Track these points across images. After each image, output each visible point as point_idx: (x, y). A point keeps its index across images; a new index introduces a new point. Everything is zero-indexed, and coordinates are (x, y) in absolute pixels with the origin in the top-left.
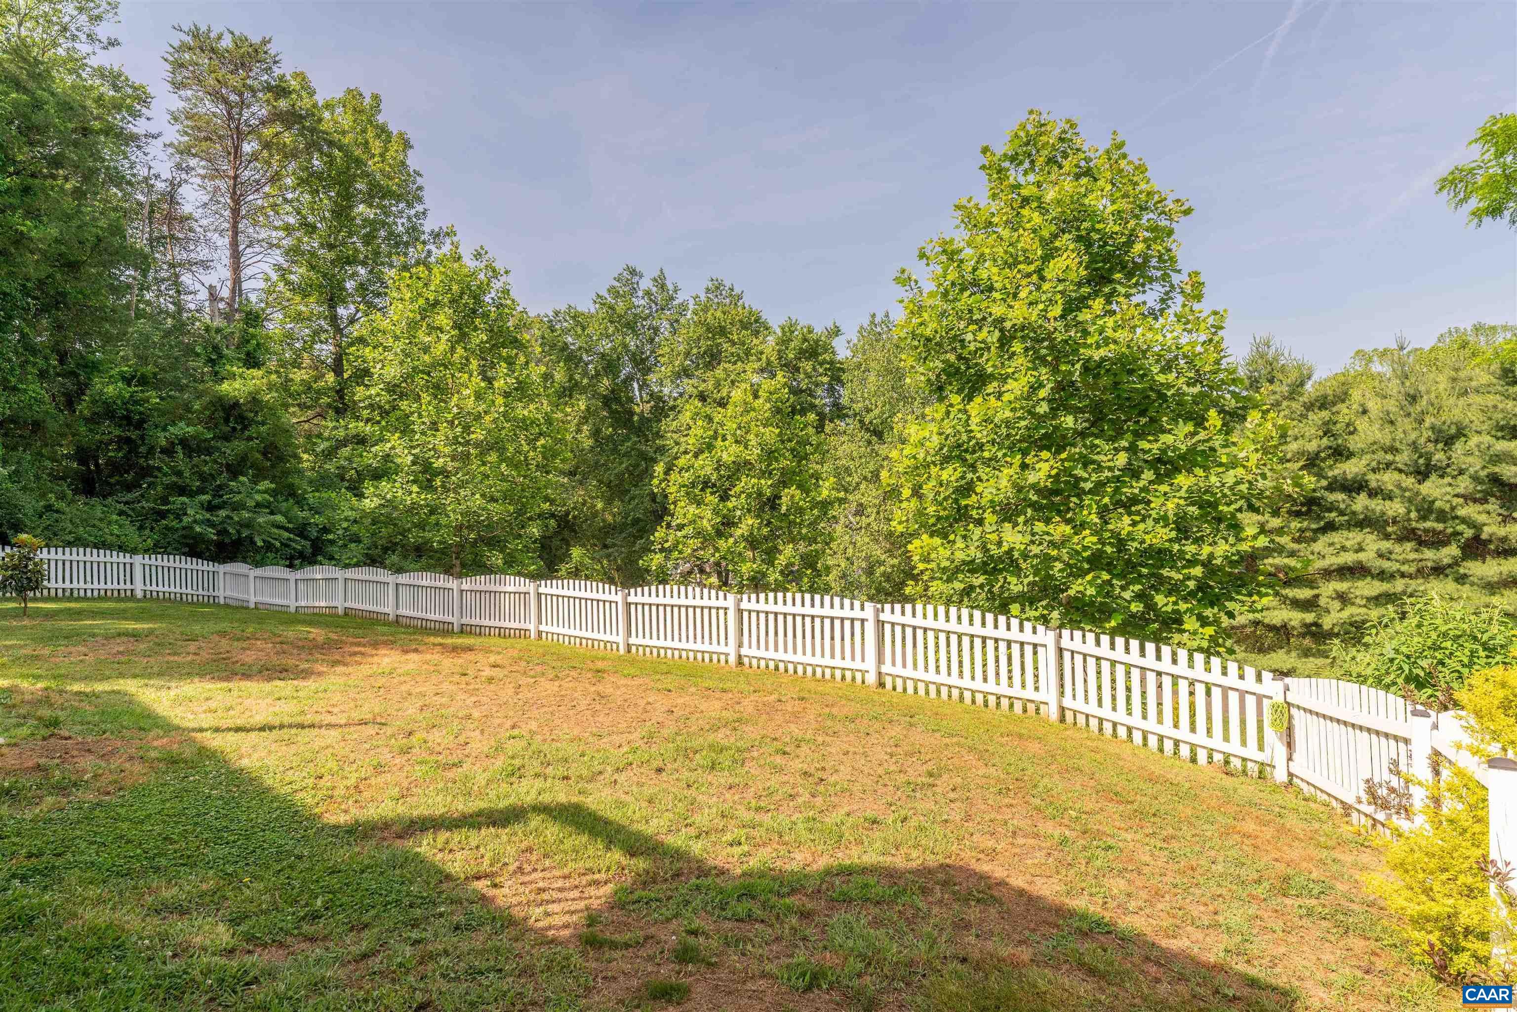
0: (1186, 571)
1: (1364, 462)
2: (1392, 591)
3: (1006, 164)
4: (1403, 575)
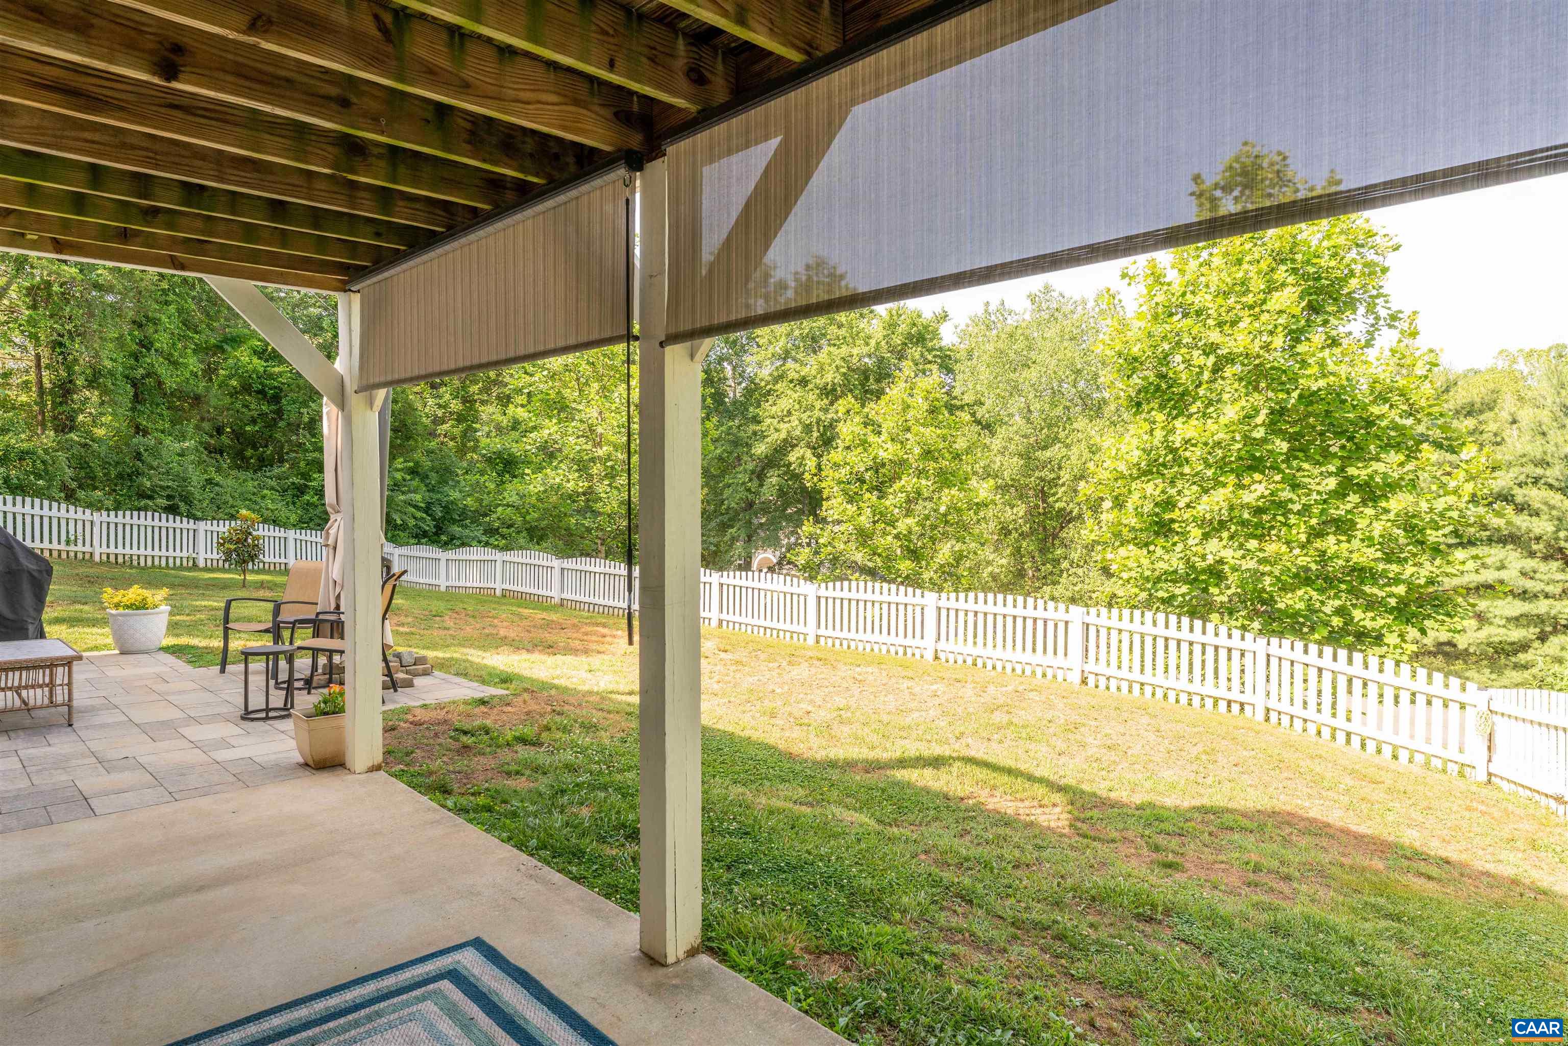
0: (1388, 589)
1: (1511, 475)
2: (1535, 612)
3: (1218, 193)
4: (1547, 596)
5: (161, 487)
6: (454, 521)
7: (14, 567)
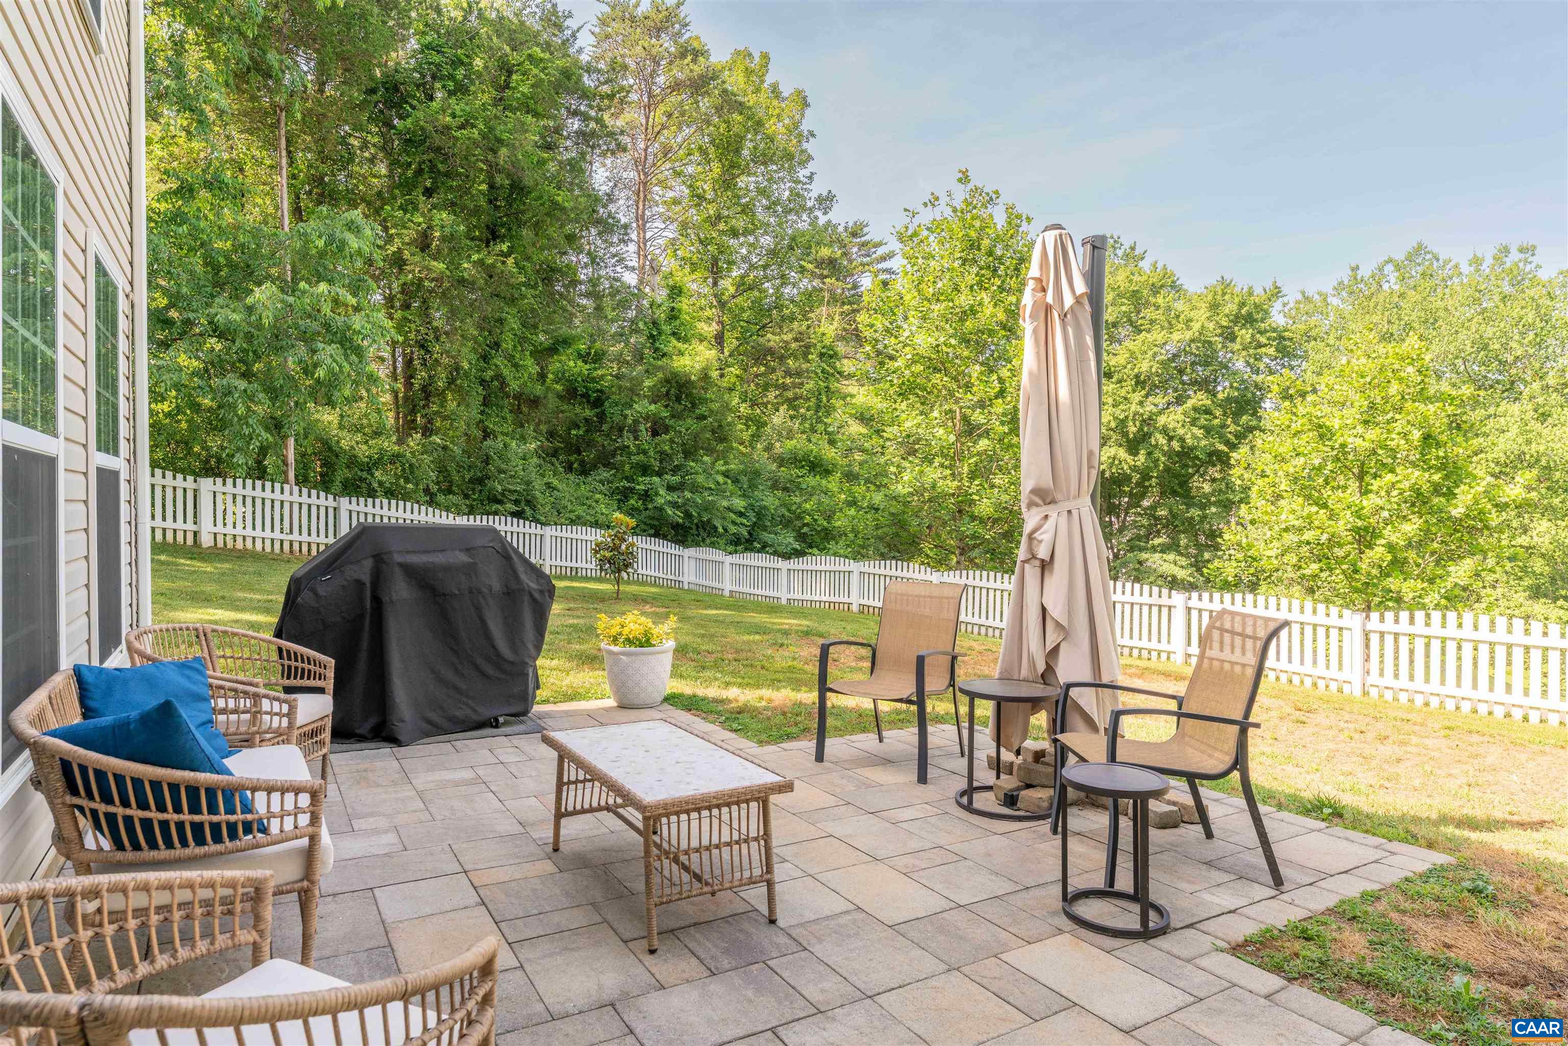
5: (510, 491)
6: (765, 528)
7: (514, 586)
